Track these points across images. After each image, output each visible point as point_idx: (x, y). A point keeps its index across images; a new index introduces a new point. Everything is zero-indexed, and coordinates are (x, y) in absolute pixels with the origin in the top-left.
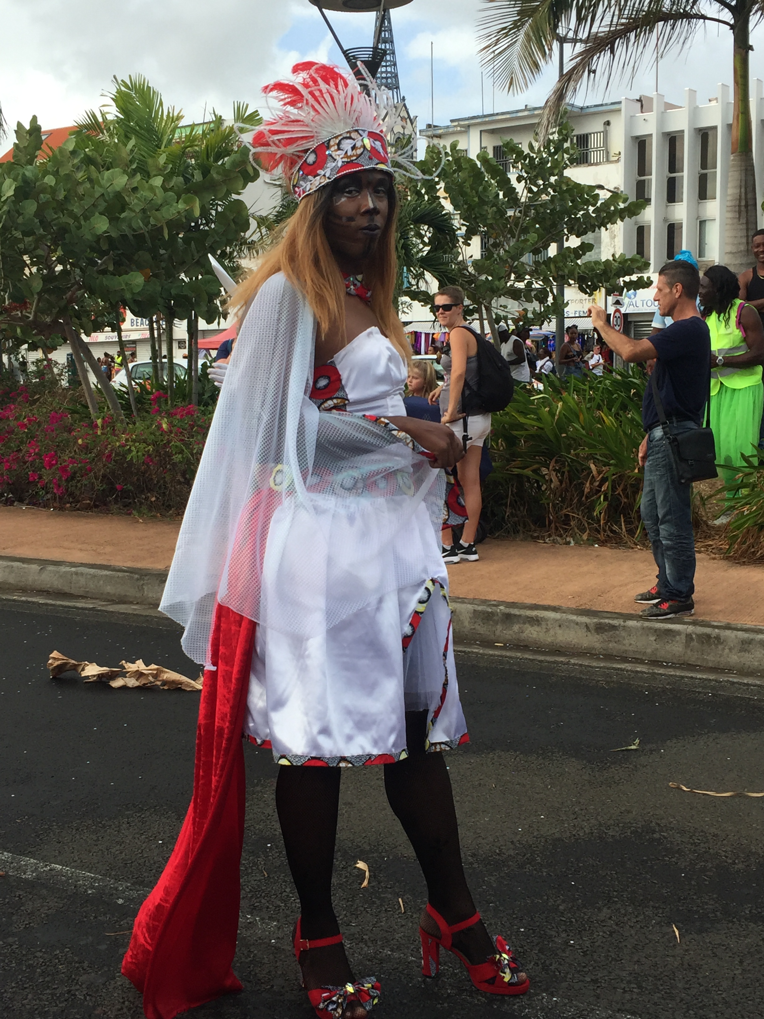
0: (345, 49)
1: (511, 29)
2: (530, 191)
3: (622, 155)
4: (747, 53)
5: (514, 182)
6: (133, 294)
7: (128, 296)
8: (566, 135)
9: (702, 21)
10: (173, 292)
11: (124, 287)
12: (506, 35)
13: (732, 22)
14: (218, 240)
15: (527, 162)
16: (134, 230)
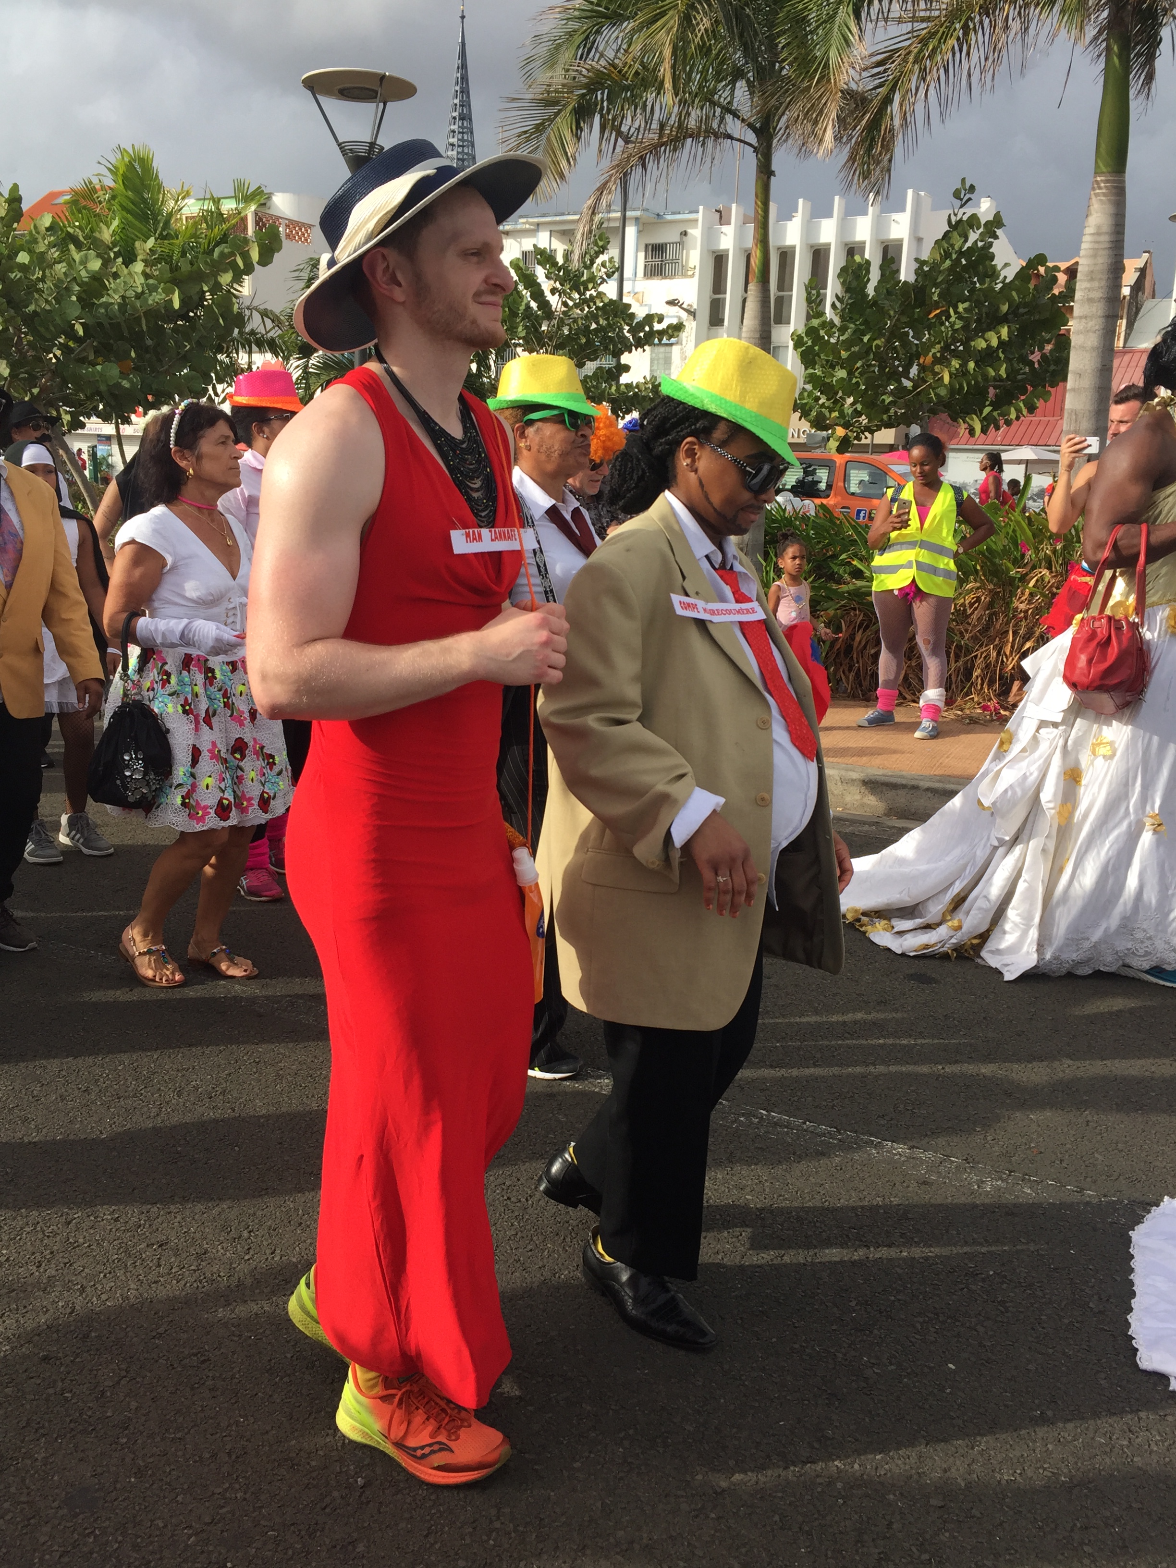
0: (340, 141)
1: (532, 133)
2: (565, 304)
3: (697, 271)
4: (769, 178)
5: (547, 293)
6: (108, 385)
7: (103, 388)
8: (602, 247)
9: (729, 140)
10: (154, 386)
11: (98, 378)
12: (528, 140)
13: (756, 145)
14: (205, 334)
15: (561, 273)
16: (111, 319)
